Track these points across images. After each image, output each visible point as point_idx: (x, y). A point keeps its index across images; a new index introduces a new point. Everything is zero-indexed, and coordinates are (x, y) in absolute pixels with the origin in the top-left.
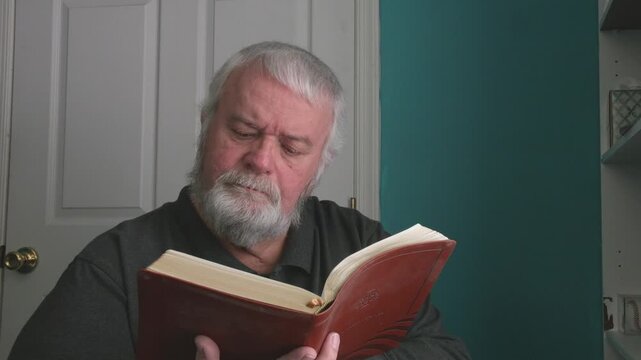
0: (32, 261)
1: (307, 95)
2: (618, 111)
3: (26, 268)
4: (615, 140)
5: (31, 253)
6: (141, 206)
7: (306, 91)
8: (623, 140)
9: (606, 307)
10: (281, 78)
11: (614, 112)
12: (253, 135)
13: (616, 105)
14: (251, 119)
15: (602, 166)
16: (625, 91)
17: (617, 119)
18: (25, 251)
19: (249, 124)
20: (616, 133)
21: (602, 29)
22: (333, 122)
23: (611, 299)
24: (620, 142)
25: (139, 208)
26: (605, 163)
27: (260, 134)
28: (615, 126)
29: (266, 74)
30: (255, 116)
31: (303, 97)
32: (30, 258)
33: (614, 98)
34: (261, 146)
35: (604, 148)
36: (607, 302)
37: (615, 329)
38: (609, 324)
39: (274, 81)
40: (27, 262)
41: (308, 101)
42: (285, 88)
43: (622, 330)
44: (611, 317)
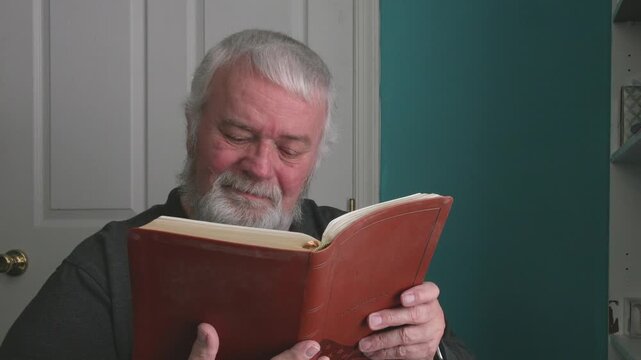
0: (22, 264)
1: (301, 92)
2: (630, 108)
3: (16, 271)
4: (625, 138)
5: (20, 256)
6: (132, 207)
7: (301, 88)
8: (634, 139)
9: (611, 311)
10: (274, 78)
11: (625, 109)
12: (249, 139)
13: (628, 102)
14: (244, 121)
15: (611, 165)
16: (638, 87)
17: (628, 116)
18: (14, 253)
19: (243, 128)
20: (627, 131)
21: (615, 21)
22: (327, 114)
23: (617, 302)
24: (631, 140)
25: (129, 209)
26: (614, 163)
27: (256, 137)
28: (626, 124)
29: (256, 73)
30: (248, 118)
31: (299, 96)
32: (19, 260)
33: (625, 94)
34: (258, 153)
35: (614, 148)
36: (613, 305)
37: (620, 333)
38: (614, 328)
39: (267, 81)
40: (16, 265)
41: (304, 100)
42: (279, 87)
43: (627, 333)
44: (617, 320)
